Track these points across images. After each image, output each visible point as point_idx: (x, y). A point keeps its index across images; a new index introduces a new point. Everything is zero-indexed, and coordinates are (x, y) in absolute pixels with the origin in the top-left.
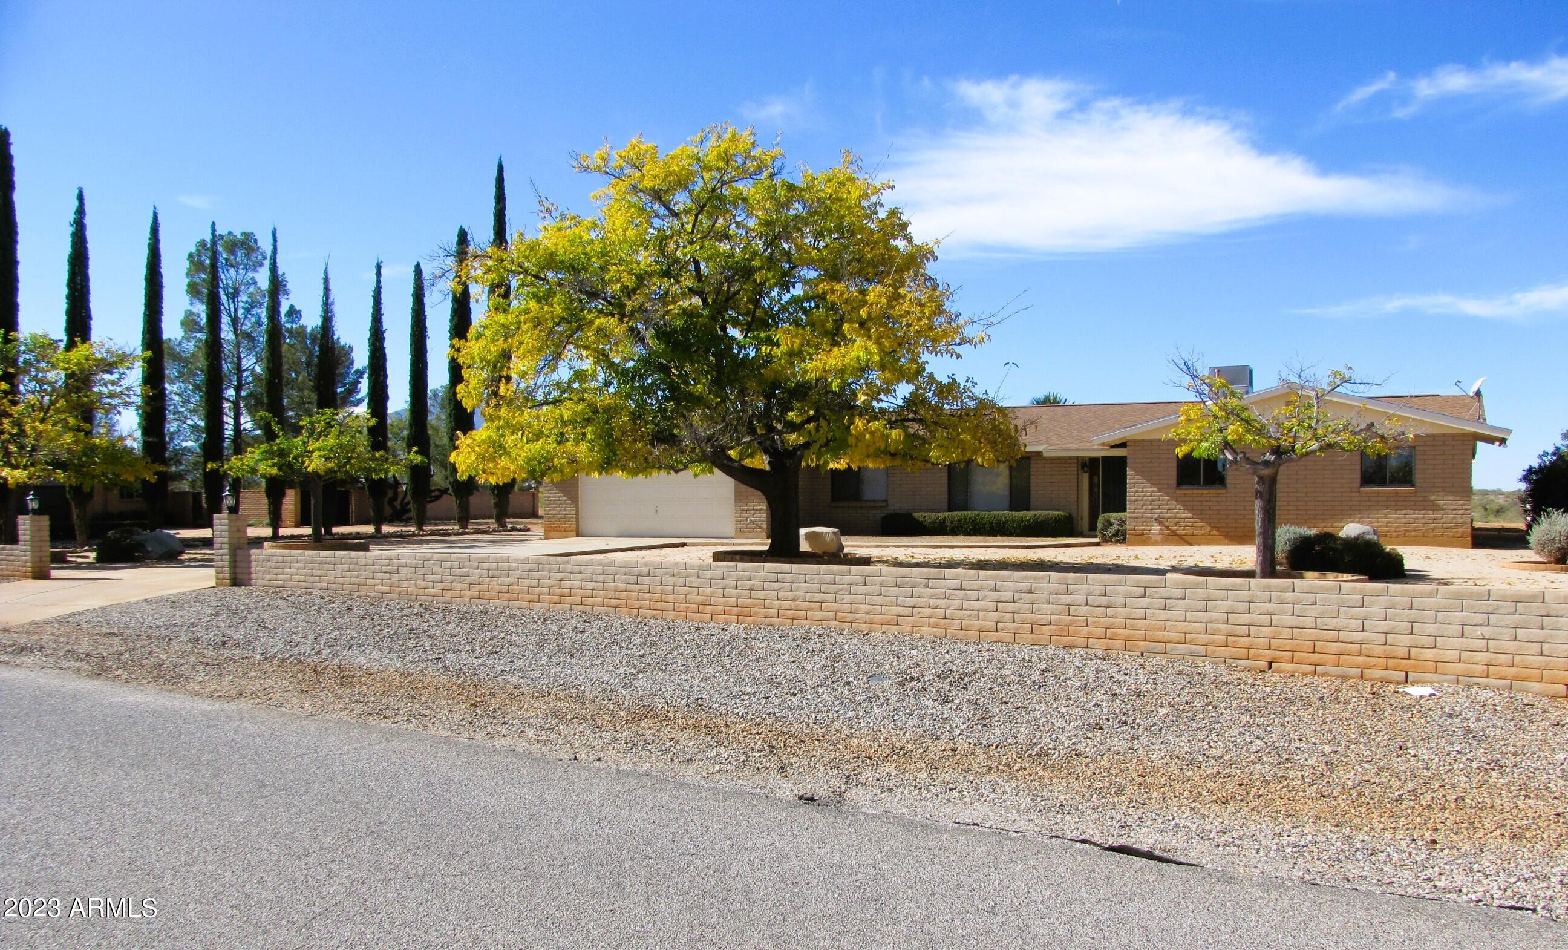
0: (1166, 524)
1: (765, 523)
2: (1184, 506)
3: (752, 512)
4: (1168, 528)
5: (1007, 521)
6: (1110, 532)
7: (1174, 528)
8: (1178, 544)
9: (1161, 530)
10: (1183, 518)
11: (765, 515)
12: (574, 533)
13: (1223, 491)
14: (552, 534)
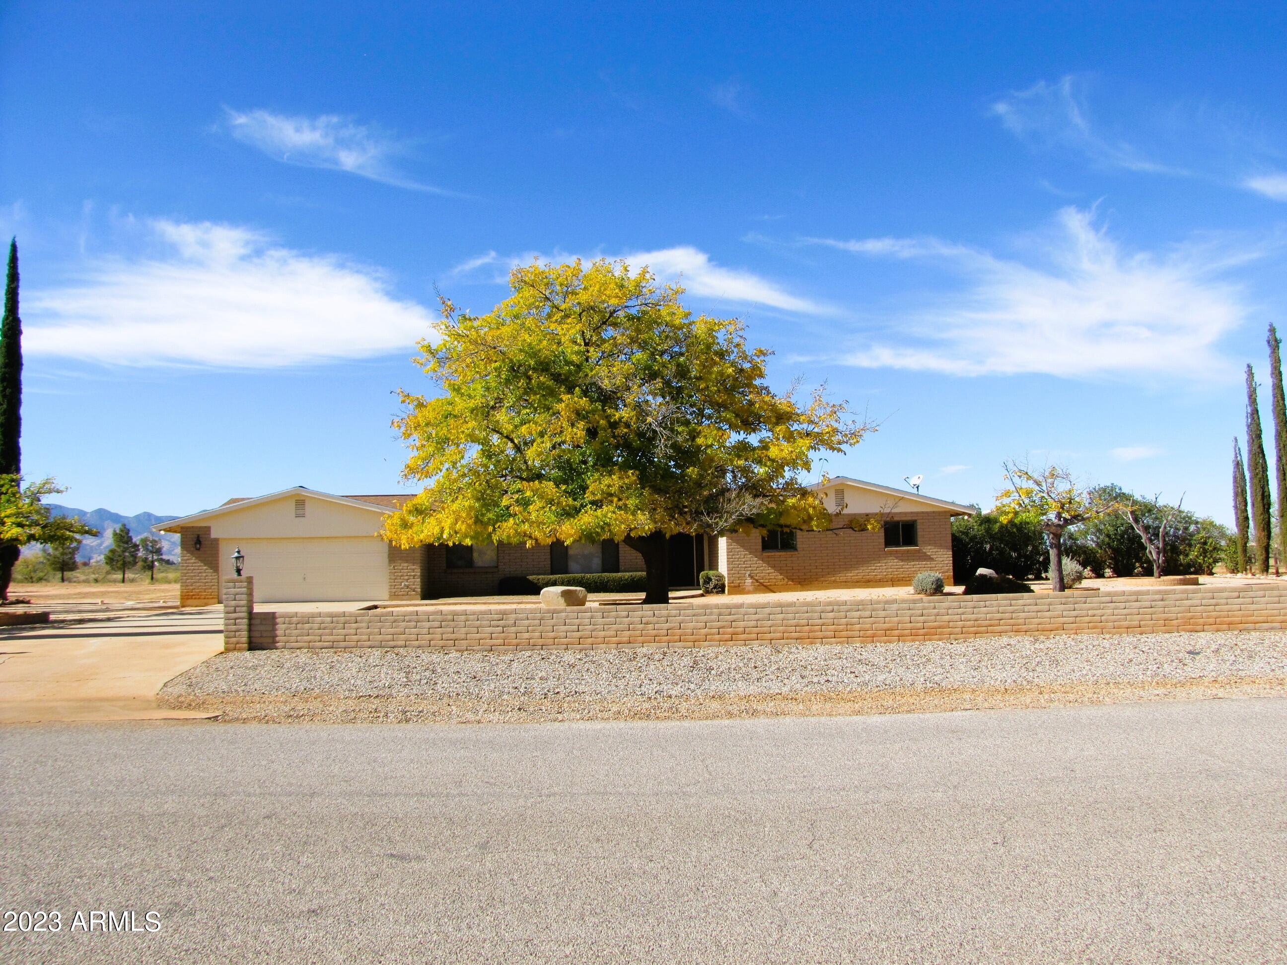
0: (757, 578)
1: (419, 587)
2: (768, 564)
3: (406, 577)
4: (757, 581)
5: (608, 581)
6: (711, 585)
7: (762, 581)
8: (764, 592)
9: (752, 582)
10: (767, 572)
11: (419, 580)
12: (216, 600)
13: (796, 553)
14: (189, 602)
